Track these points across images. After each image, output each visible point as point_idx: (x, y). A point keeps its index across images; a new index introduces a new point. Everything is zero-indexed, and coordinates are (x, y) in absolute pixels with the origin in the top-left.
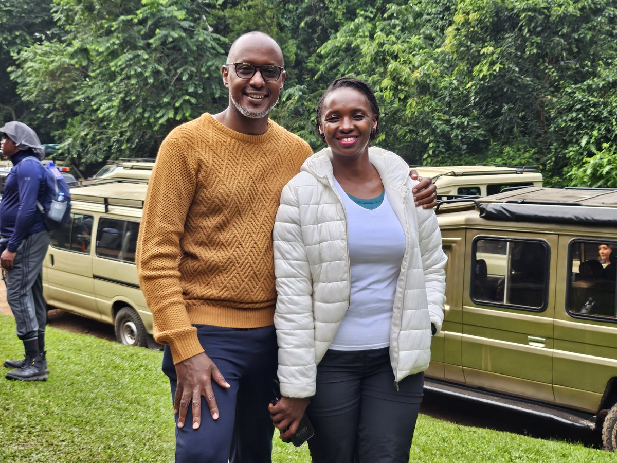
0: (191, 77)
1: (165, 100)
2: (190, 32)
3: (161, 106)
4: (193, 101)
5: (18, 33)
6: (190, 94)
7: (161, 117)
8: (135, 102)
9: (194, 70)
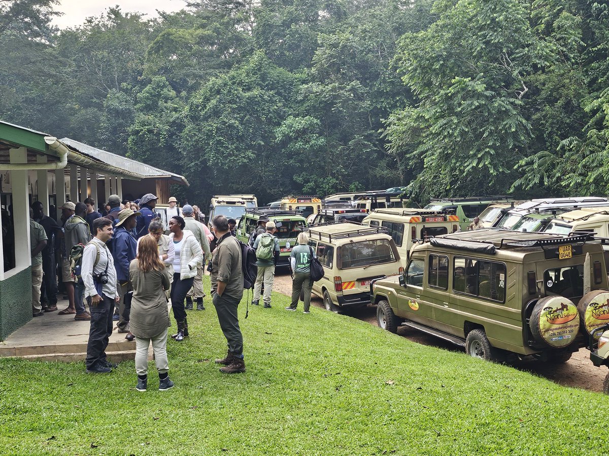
0: (491, 133)
1: (471, 152)
2: (490, 99)
3: (468, 157)
4: (492, 152)
5: (398, 99)
6: (490, 147)
7: (468, 166)
8: (451, 154)
9: (493, 128)
